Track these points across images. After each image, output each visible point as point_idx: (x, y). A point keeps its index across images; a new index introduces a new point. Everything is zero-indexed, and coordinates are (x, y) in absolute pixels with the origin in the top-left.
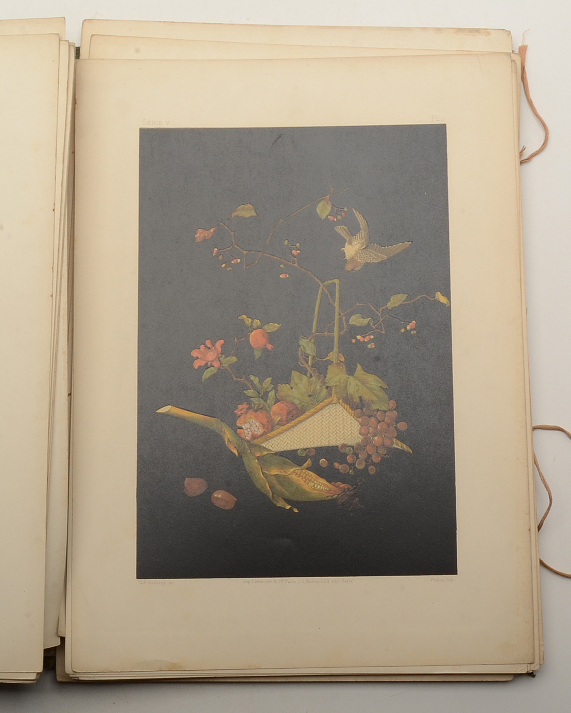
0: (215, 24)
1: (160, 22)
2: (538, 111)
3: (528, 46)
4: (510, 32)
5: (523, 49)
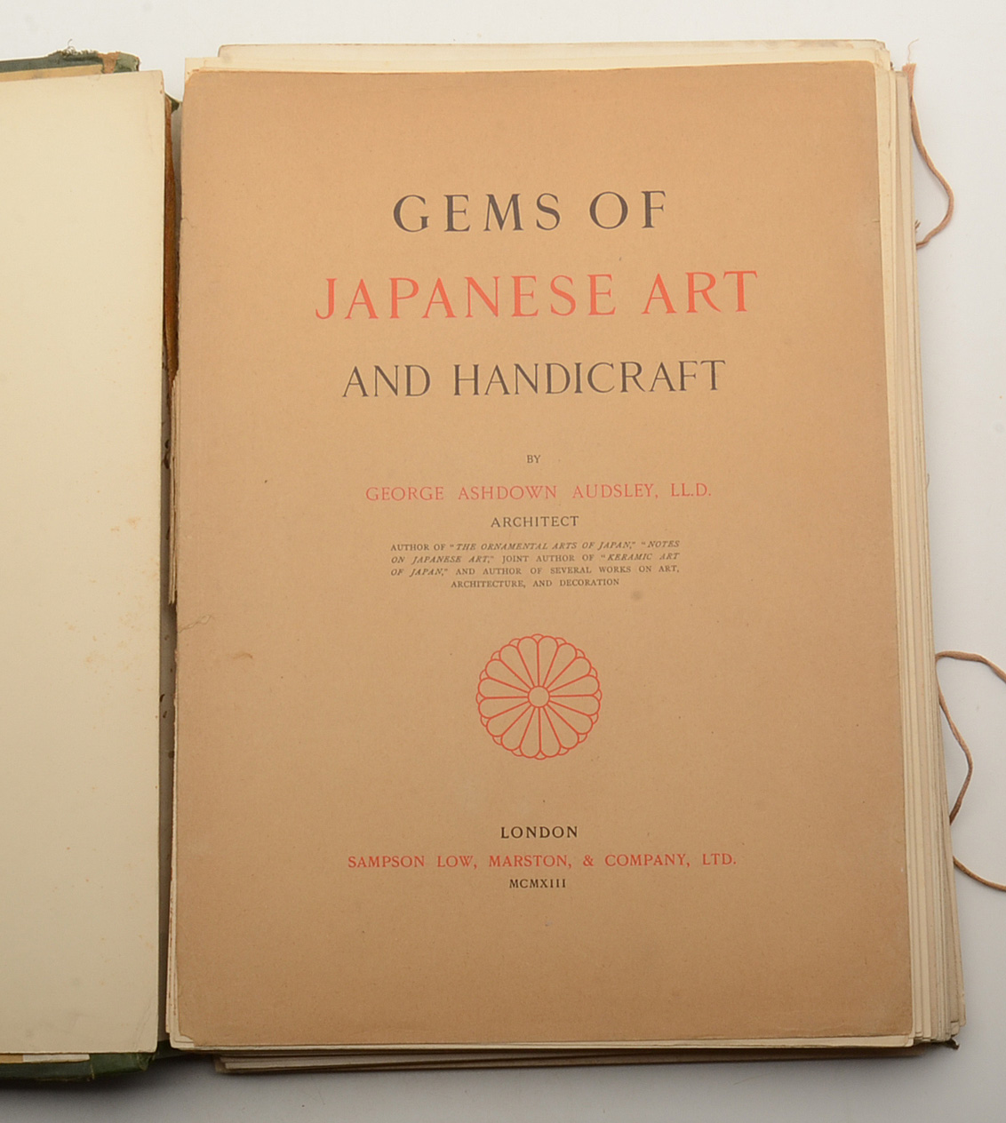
2: (935, 166)
3: (918, 65)
5: (909, 71)
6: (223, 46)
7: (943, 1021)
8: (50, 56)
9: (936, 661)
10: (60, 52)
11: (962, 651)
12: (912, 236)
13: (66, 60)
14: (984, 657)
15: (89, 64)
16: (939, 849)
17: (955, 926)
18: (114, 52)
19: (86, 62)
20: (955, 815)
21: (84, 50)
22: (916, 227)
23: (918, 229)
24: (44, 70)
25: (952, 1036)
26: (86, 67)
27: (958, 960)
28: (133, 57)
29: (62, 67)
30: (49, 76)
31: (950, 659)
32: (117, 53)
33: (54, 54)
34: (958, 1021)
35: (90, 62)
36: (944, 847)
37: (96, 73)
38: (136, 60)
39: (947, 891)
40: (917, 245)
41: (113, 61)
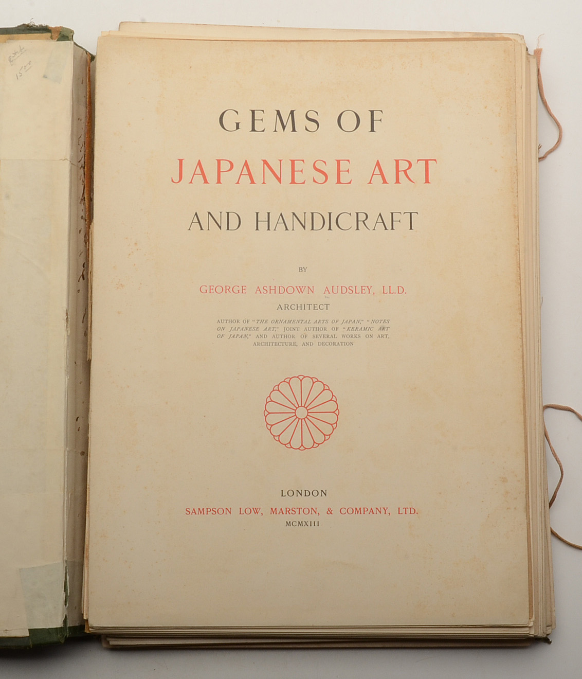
0: (245, 26)
1: (193, 24)
2: (552, 111)
3: (543, 50)
4: (523, 36)
5: (538, 53)
6: (122, 22)
7: (542, 625)
8: (19, 26)
9: (543, 410)
10: (25, 24)
11: (559, 404)
12: (536, 154)
13: (29, 29)
14: (572, 408)
15: (43, 33)
16: (542, 522)
17: (551, 569)
18: (59, 26)
19: (41, 31)
20: (552, 503)
21: (40, 24)
22: (539, 149)
23: (540, 149)
24: (14, 35)
25: (547, 635)
26: (40, 34)
27: (552, 589)
28: (70, 29)
29: (26, 34)
30: (18, 39)
31: (552, 409)
32: (60, 27)
33: (21, 26)
34: (551, 626)
35: (44, 32)
36: (545, 521)
37: (47, 39)
38: (72, 32)
39: (546, 547)
40: (539, 159)
41: (58, 31)
